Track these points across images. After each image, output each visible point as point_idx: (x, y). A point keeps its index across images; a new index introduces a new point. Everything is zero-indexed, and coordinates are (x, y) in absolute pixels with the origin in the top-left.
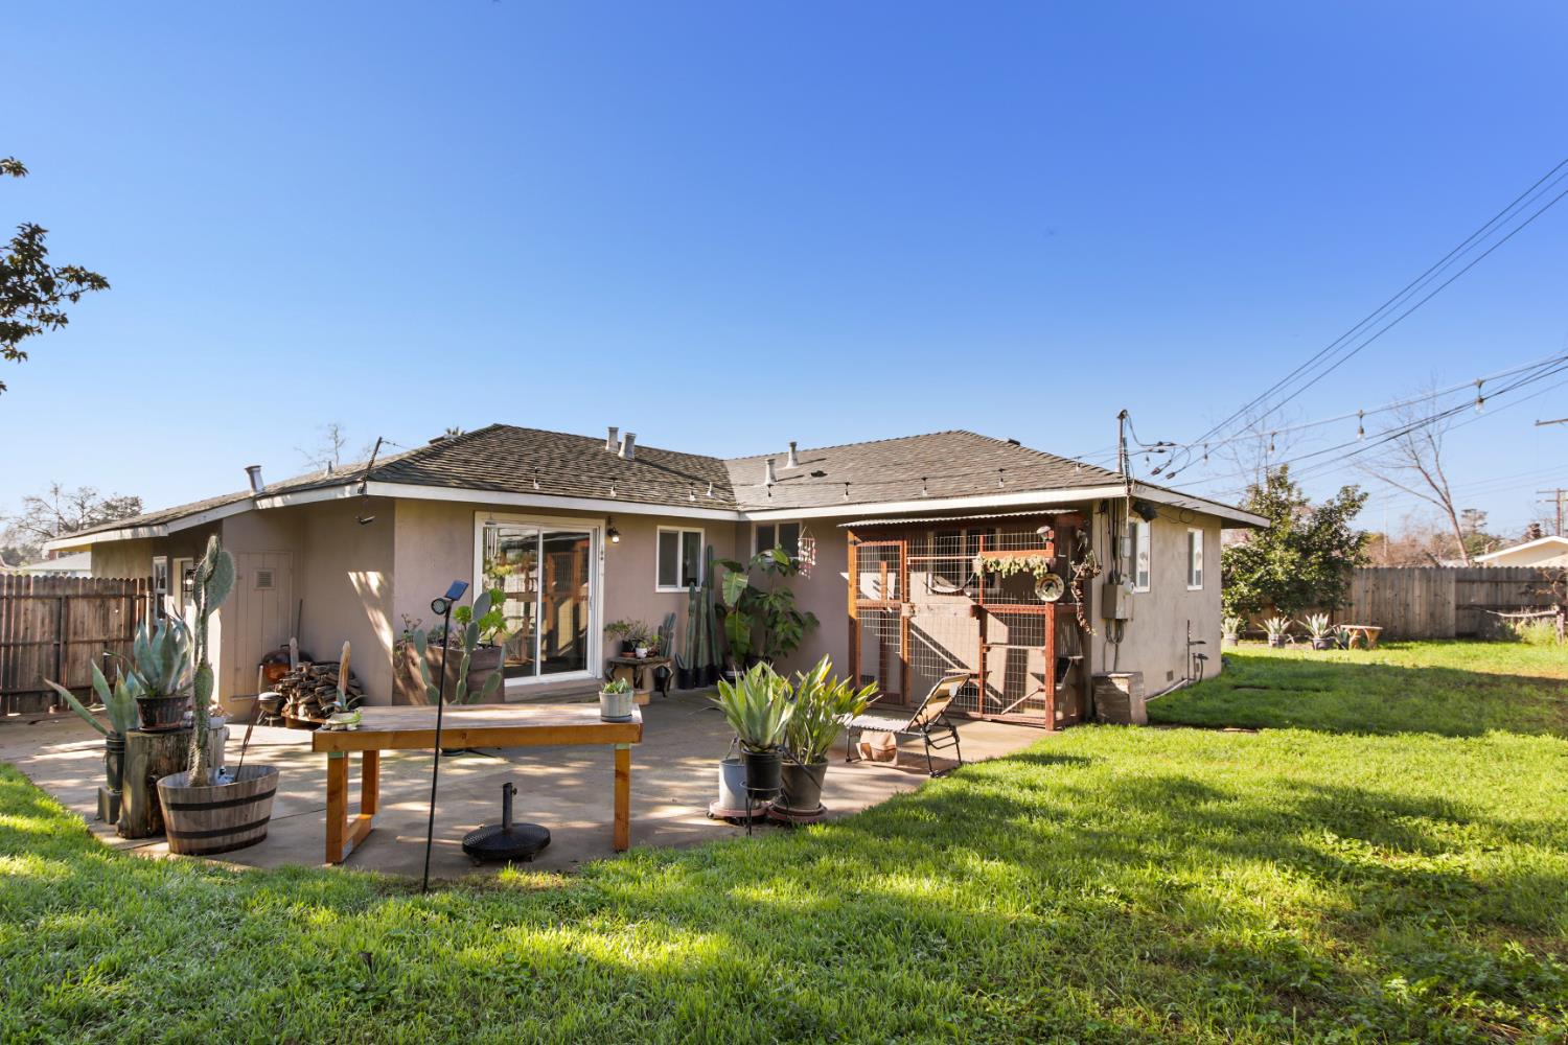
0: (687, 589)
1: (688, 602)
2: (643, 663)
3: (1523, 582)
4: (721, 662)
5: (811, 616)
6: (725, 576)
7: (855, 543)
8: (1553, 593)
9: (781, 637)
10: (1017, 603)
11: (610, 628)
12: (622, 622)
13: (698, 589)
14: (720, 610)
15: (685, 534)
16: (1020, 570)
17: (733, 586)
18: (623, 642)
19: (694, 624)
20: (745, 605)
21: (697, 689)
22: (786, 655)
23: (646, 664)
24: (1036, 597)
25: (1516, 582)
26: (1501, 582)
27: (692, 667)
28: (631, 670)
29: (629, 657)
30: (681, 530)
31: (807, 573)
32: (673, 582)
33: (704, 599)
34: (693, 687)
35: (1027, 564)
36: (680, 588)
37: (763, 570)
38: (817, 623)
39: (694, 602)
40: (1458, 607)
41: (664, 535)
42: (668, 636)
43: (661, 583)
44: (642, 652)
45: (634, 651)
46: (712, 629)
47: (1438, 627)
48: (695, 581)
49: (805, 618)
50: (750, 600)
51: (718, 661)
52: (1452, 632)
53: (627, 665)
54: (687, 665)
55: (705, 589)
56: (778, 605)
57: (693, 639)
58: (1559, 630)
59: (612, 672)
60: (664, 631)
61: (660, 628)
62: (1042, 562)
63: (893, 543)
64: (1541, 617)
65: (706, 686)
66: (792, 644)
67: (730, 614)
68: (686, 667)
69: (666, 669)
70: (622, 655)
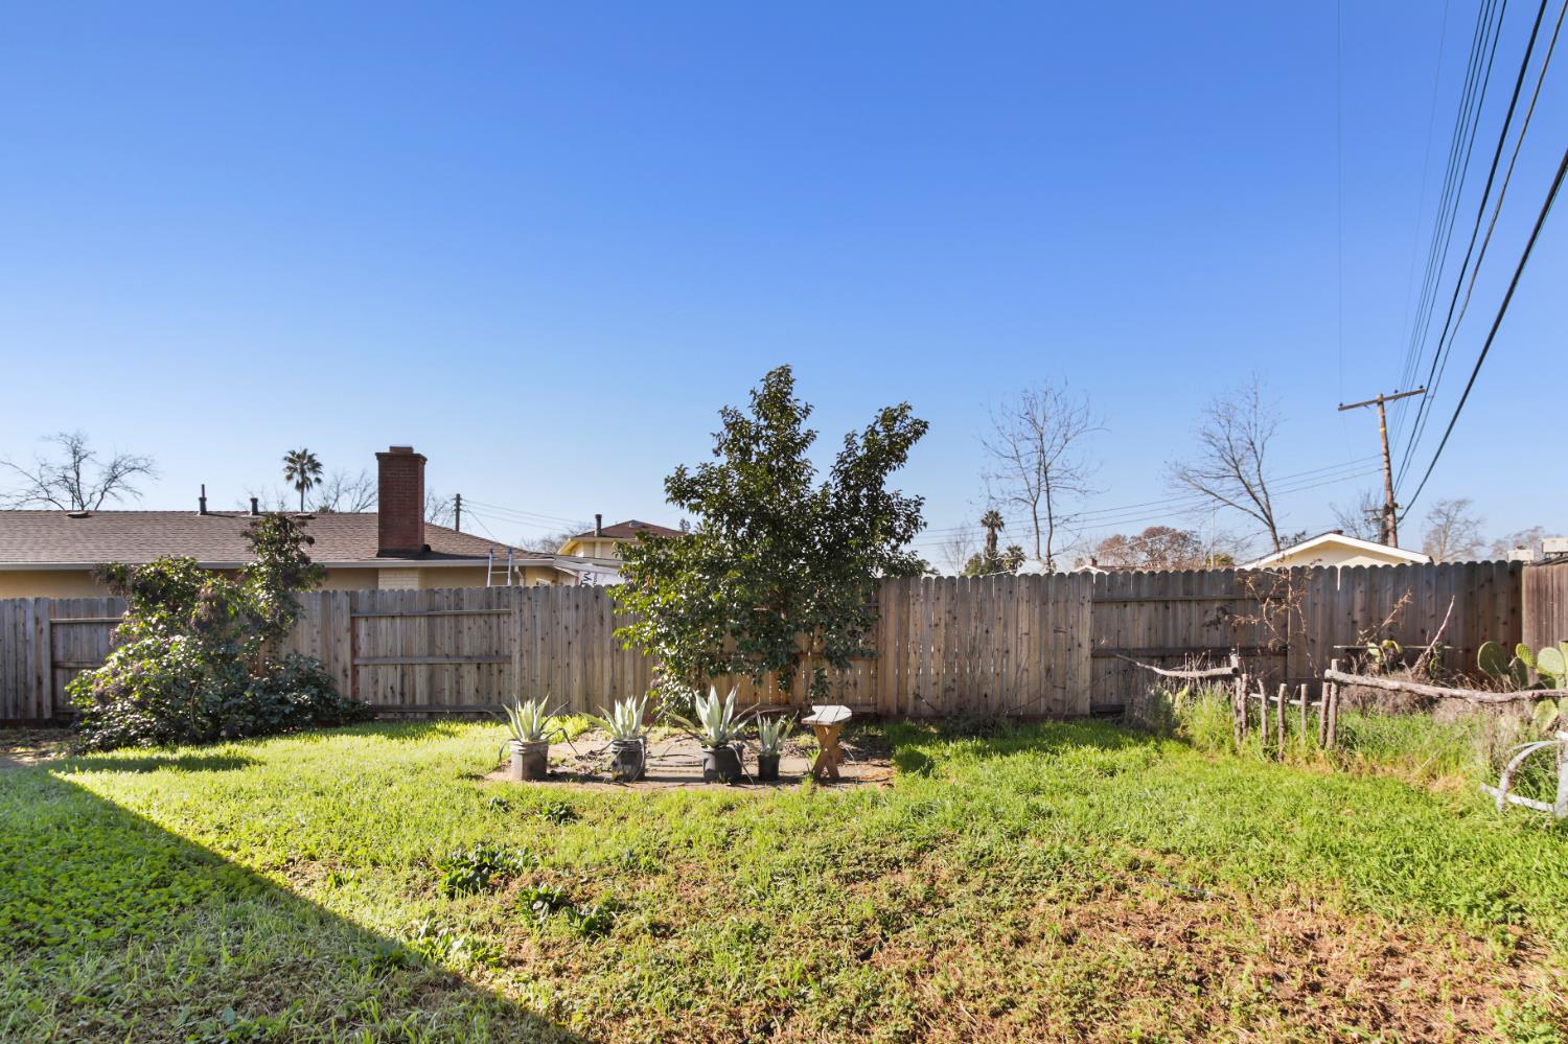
3: (1213, 601)
8: (1261, 623)
25: (1199, 602)
26: (1174, 601)
40: (1096, 655)
47: (1059, 694)
52: (1084, 705)
58: (1238, 711)
64: (1214, 679)
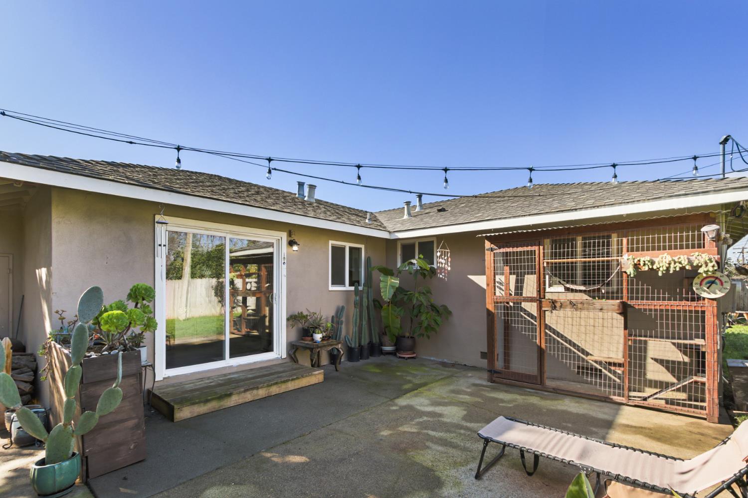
0: (352, 288)
1: (353, 298)
2: (318, 347)
4: (378, 341)
5: (445, 308)
6: (382, 279)
7: (492, 250)
9: (425, 324)
10: (669, 299)
11: (292, 319)
12: (302, 313)
13: (361, 288)
14: (377, 303)
15: (351, 249)
16: (683, 268)
17: (389, 285)
18: (303, 328)
19: (358, 313)
20: (396, 300)
21: (362, 362)
22: (429, 337)
23: (320, 347)
24: (693, 293)
27: (357, 345)
28: (308, 352)
29: (308, 342)
30: (347, 245)
31: (445, 276)
32: (342, 283)
33: (365, 295)
34: (358, 360)
35: (690, 262)
36: (347, 287)
37: (411, 274)
38: (450, 313)
39: (358, 298)
41: (334, 249)
42: (339, 323)
43: (333, 283)
44: (318, 337)
45: (312, 336)
46: (371, 317)
48: (358, 282)
49: (441, 310)
50: (400, 297)
51: (376, 340)
53: (305, 348)
54: (354, 344)
55: (366, 288)
56: (422, 299)
57: (358, 324)
59: (294, 353)
60: (336, 319)
61: (333, 317)
62: (710, 260)
63: (529, 248)
65: (368, 358)
66: (433, 329)
67: (385, 306)
68: (353, 346)
69: (338, 350)
70: (303, 340)
